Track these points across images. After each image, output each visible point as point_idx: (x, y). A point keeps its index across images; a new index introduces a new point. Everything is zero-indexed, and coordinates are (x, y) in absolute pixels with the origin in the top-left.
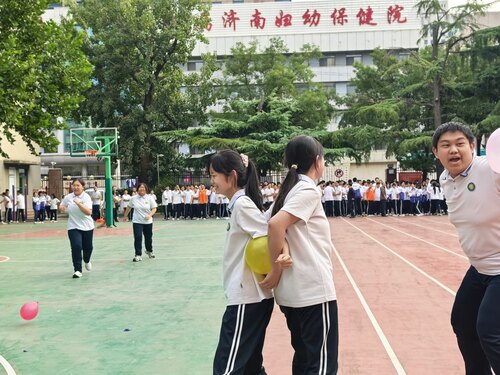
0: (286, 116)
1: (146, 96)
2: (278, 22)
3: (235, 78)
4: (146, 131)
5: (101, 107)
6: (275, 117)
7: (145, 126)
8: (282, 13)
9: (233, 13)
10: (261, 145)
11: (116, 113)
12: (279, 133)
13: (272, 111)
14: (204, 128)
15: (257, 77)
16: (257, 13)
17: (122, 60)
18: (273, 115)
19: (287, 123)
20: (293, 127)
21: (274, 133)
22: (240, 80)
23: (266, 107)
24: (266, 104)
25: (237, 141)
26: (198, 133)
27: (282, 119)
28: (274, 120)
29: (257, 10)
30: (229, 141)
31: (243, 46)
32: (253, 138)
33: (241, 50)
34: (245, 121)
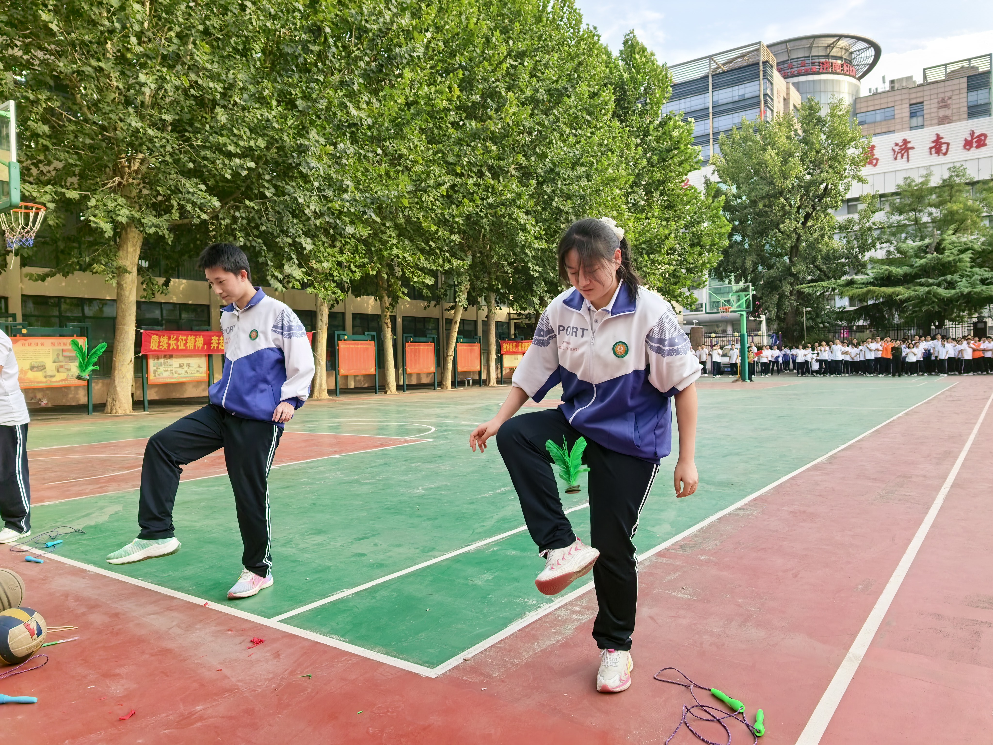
0: (966, 257)
1: (792, 247)
2: (968, 145)
3: (902, 217)
4: (792, 284)
5: (744, 263)
6: (951, 259)
7: (791, 279)
8: (972, 133)
9: (905, 142)
10: (929, 292)
11: (760, 268)
12: (956, 277)
13: (947, 253)
14: (859, 278)
15: (930, 214)
16: (939, 137)
17: (766, 212)
18: (948, 256)
19: (969, 265)
20: (976, 270)
21: (949, 277)
22: (909, 219)
23: (939, 249)
24: (939, 244)
25: (900, 289)
26: (851, 283)
27: (960, 260)
28: (949, 262)
29: (938, 135)
30: (889, 290)
31: (913, 181)
32: (922, 285)
33: (909, 185)
34: (912, 266)
